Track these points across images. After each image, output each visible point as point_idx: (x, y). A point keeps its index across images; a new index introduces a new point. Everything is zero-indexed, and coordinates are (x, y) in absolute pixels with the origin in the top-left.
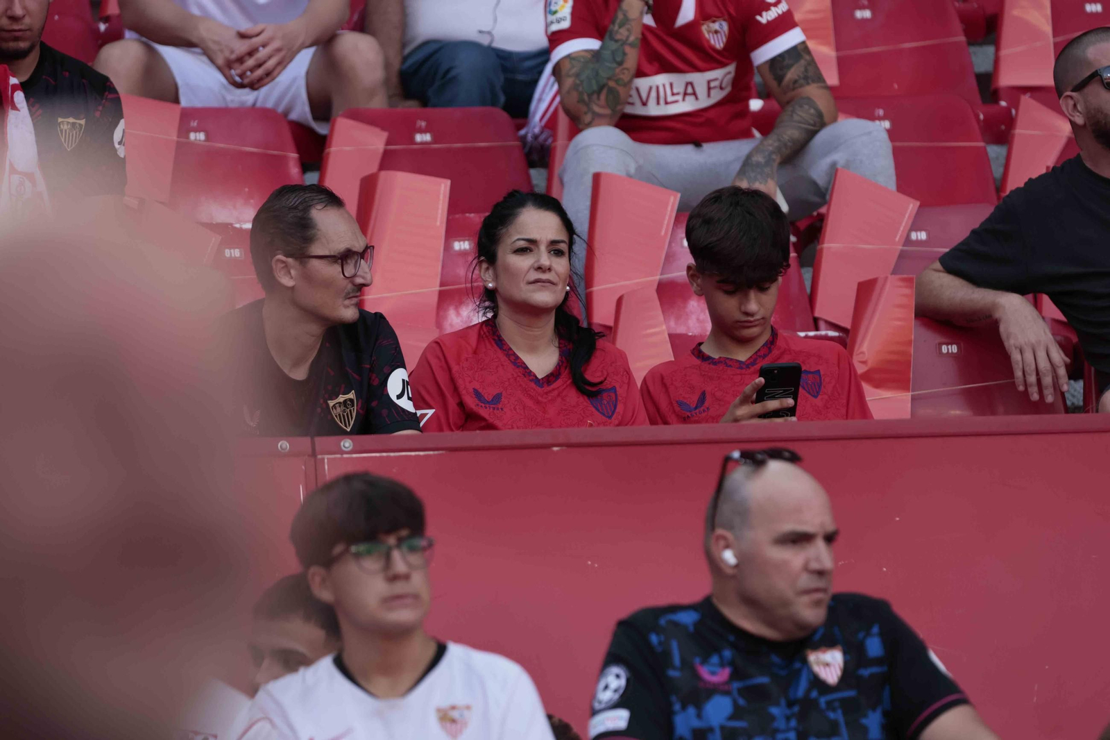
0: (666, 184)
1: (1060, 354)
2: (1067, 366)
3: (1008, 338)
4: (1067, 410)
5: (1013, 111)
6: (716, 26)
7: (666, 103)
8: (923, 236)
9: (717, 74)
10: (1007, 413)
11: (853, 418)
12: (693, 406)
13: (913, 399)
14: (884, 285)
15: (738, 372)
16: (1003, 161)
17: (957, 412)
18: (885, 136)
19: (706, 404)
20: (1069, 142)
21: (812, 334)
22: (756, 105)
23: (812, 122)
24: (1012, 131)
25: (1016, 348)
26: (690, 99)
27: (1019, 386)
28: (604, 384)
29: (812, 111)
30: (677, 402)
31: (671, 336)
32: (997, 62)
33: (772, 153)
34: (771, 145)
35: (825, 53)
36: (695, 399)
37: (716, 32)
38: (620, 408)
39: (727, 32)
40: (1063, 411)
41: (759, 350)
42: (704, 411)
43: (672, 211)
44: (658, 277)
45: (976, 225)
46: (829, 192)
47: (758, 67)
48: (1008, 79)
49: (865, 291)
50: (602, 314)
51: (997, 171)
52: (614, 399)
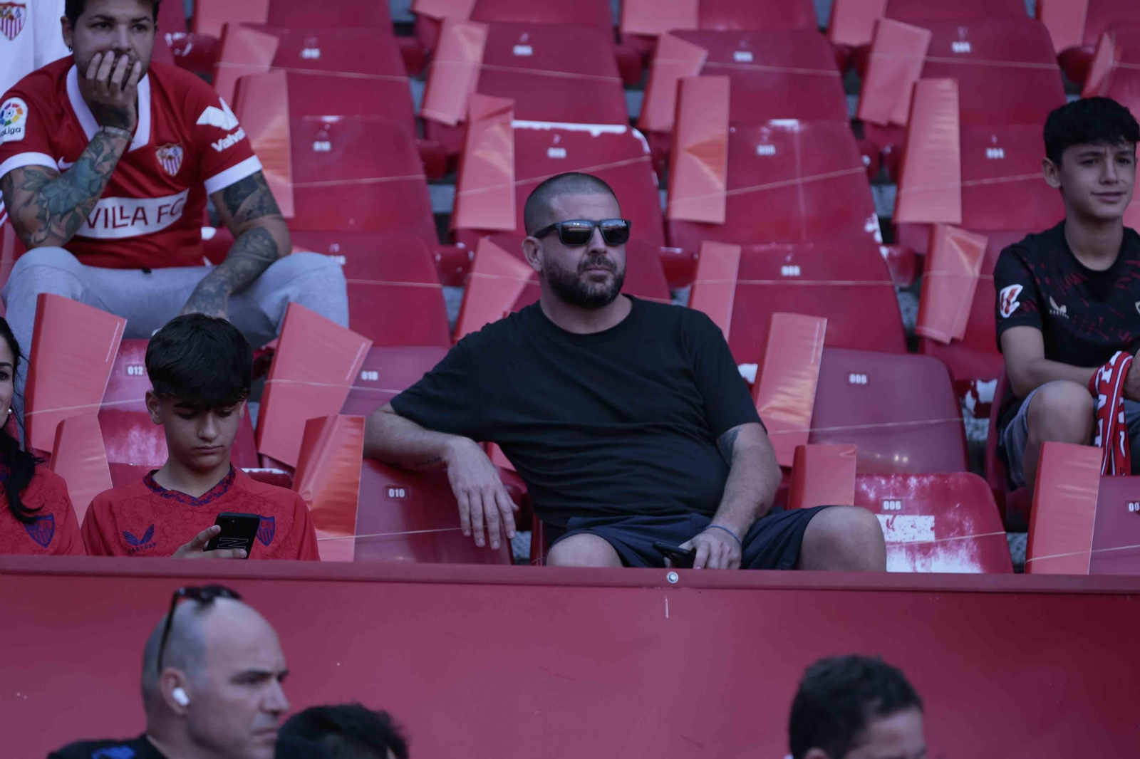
0: (112, 308)
1: (508, 500)
2: (515, 514)
3: (457, 480)
4: (514, 561)
5: (471, 254)
6: (170, 152)
7: (114, 226)
8: (374, 376)
9: (169, 200)
10: (451, 560)
11: (305, 559)
12: (139, 539)
13: (358, 542)
14: (333, 425)
15: (190, 508)
16: (458, 304)
17: (401, 558)
18: (339, 272)
19: (154, 539)
20: (528, 289)
21: (256, 470)
22: (208, 233)
23: (265, 253)
24: (470, 274)
25: (464, 491)
26: (139, 223)
27: (465, 530)
28: (42, 510)
29: (266, 242)
30: (123, 532)
31: (112, 466)
32: (456, 202)
33: (224, 283)
34: (223, 275)
35: (281, 183)
36: (142, 531)
37: (170, 158)
38: (56, 537)
39: (181, 159)
40: (509, 562)
41: (214, 488)
42: (150, 546)
43: (118, 336)
44: (100, 404)
45: (430, 369)
46: (280, 325)
47: (212, 196)
48: (467, 220)
49: (314, 429)
50: (41, 439)
51: (452, 314)
52: (51, 527)
